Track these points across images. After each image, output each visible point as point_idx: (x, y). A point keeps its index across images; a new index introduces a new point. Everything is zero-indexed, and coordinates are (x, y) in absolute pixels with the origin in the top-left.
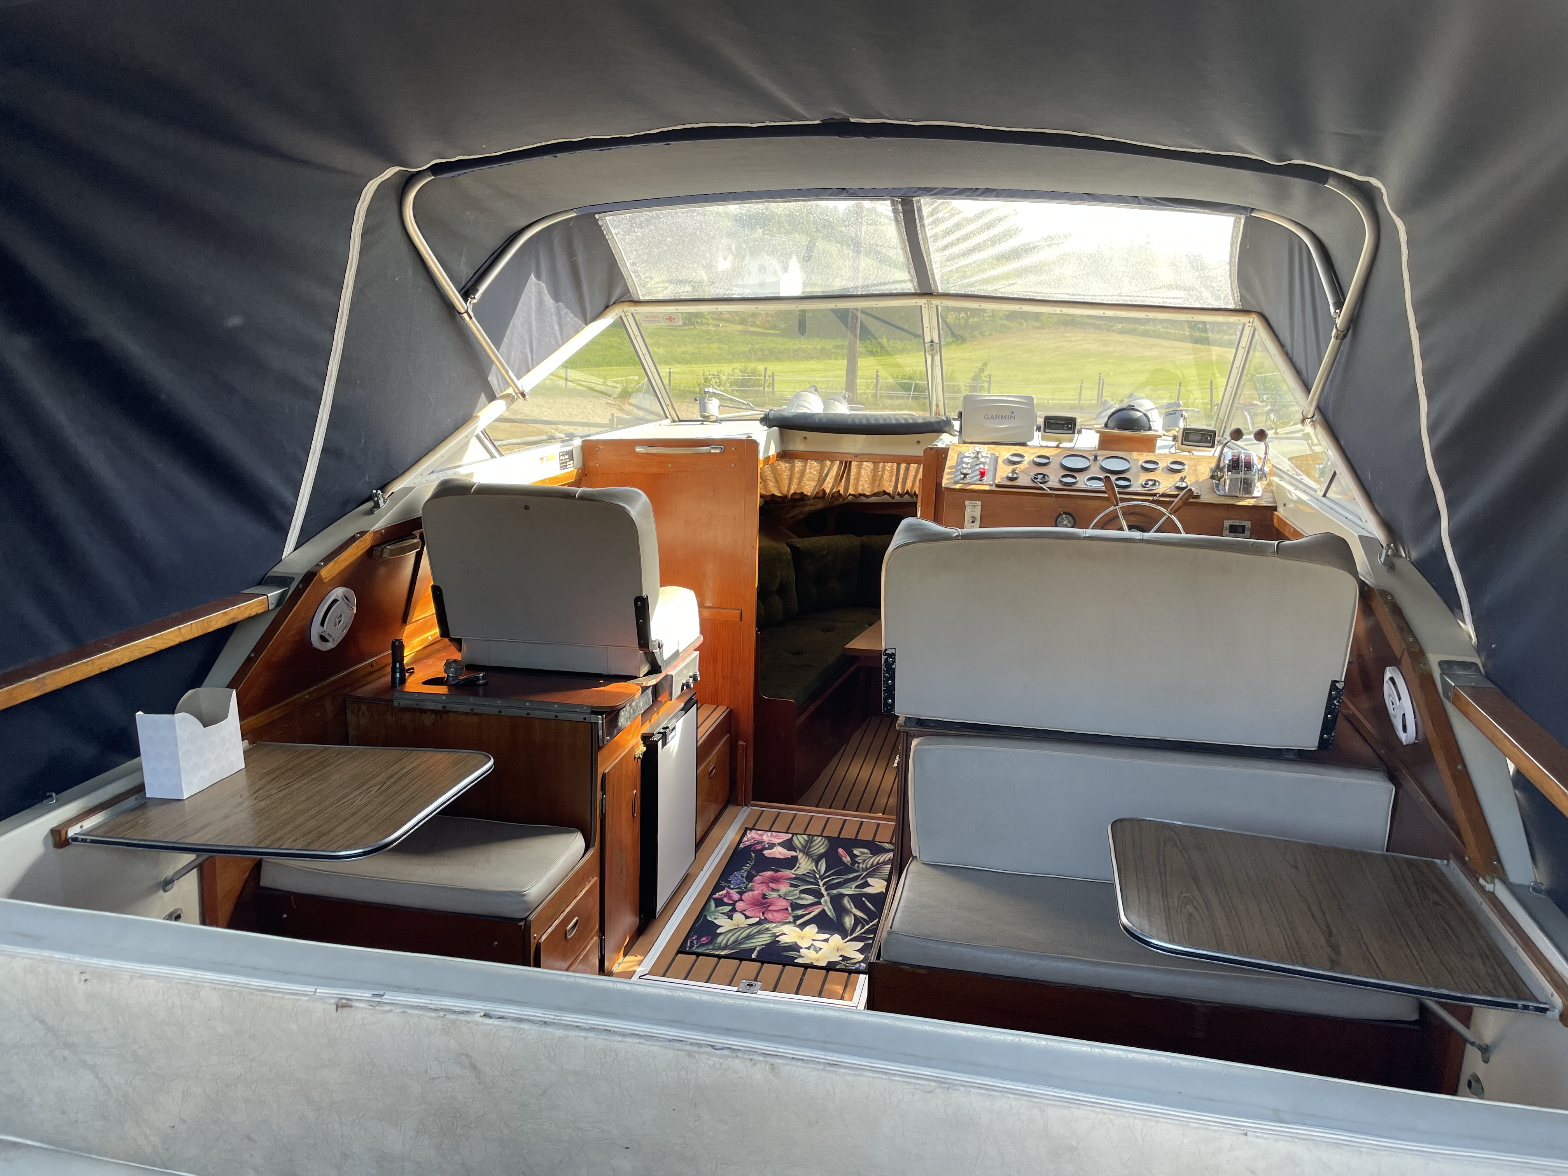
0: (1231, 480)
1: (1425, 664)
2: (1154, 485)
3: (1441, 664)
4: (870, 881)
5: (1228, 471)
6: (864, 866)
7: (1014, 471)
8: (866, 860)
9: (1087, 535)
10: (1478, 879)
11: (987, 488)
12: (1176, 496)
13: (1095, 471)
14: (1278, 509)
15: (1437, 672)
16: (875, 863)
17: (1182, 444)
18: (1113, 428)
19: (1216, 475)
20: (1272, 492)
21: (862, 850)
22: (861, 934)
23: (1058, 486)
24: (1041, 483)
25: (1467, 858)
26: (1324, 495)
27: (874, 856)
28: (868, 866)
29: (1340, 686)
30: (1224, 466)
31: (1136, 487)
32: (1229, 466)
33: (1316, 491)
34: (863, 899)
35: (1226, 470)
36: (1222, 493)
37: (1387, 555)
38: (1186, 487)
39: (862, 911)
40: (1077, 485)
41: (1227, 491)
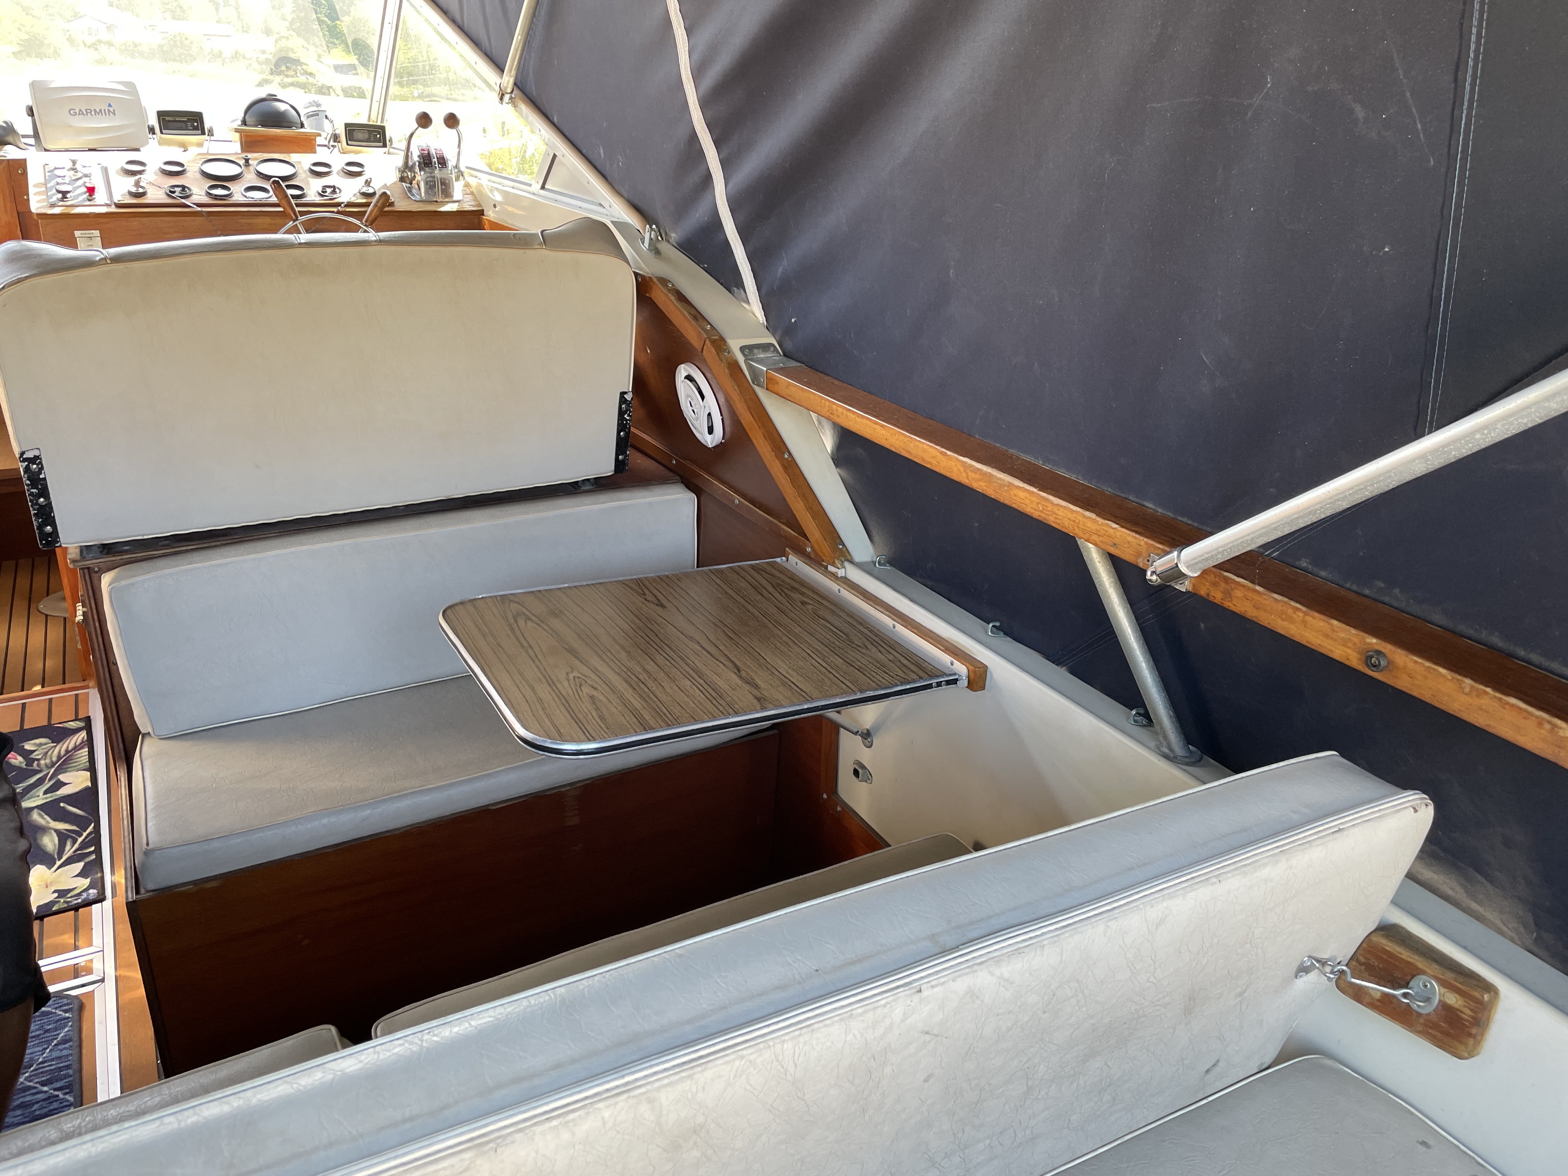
0: (426, 183)
1: (729, 352)
2: (334, 192)
3: (742, 349)
4: (62, 777)
5: (420, 170)
6: (48, 761)
7: (137, 184)
8: (47, 752)
9: (303, 241)
10: (826, 568)
11: (104, 210)
12: (367, 205)
13: (250, 179)
14: (485, 213)
15: (741, 359)
16: (63, 753)
17: (348, 144)
18: (256, 126)
19: (405, 176)
20: (472, 193)
21: (38, 741)
22: (75, 851)
23: (206, 200)
24: (182, 198)
25: (809, 549)
26: (543, 187)
27: (58, 742)
28: (54, 759)
29: (628, 397)
30: (415, 164)
31: (312, 196)
32: (419, 162)
33: (530, 185)
34: (62, 805)
35: (417, 169)
36: (418, 198)
37: (651, 239)
38: (374, 194)
39: (66, 822)
40: (234, 198)
41: (423, 195)
